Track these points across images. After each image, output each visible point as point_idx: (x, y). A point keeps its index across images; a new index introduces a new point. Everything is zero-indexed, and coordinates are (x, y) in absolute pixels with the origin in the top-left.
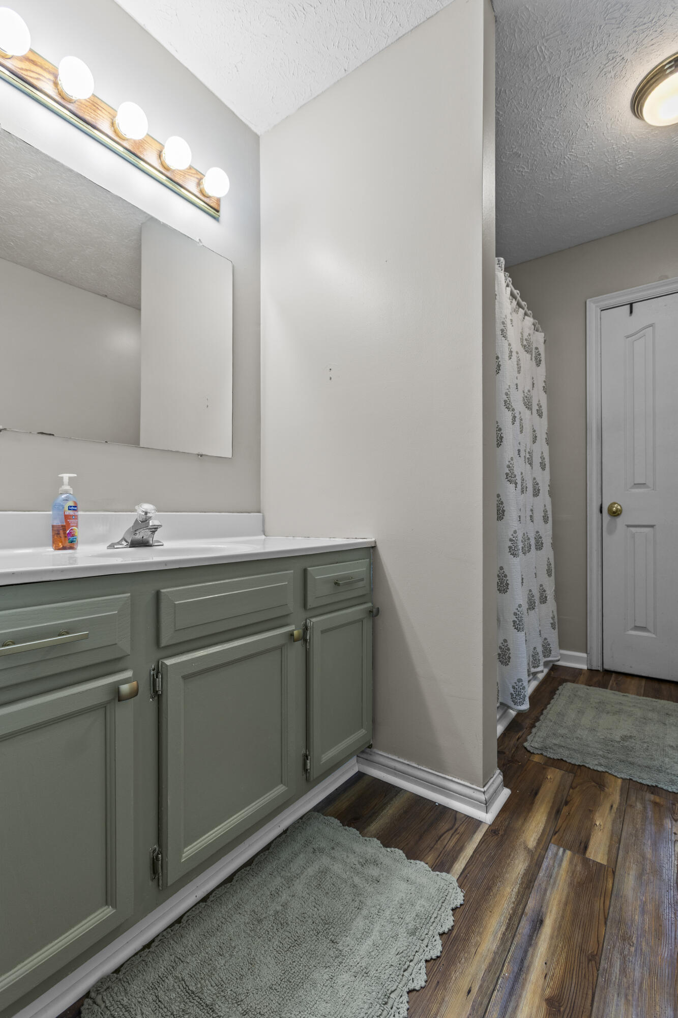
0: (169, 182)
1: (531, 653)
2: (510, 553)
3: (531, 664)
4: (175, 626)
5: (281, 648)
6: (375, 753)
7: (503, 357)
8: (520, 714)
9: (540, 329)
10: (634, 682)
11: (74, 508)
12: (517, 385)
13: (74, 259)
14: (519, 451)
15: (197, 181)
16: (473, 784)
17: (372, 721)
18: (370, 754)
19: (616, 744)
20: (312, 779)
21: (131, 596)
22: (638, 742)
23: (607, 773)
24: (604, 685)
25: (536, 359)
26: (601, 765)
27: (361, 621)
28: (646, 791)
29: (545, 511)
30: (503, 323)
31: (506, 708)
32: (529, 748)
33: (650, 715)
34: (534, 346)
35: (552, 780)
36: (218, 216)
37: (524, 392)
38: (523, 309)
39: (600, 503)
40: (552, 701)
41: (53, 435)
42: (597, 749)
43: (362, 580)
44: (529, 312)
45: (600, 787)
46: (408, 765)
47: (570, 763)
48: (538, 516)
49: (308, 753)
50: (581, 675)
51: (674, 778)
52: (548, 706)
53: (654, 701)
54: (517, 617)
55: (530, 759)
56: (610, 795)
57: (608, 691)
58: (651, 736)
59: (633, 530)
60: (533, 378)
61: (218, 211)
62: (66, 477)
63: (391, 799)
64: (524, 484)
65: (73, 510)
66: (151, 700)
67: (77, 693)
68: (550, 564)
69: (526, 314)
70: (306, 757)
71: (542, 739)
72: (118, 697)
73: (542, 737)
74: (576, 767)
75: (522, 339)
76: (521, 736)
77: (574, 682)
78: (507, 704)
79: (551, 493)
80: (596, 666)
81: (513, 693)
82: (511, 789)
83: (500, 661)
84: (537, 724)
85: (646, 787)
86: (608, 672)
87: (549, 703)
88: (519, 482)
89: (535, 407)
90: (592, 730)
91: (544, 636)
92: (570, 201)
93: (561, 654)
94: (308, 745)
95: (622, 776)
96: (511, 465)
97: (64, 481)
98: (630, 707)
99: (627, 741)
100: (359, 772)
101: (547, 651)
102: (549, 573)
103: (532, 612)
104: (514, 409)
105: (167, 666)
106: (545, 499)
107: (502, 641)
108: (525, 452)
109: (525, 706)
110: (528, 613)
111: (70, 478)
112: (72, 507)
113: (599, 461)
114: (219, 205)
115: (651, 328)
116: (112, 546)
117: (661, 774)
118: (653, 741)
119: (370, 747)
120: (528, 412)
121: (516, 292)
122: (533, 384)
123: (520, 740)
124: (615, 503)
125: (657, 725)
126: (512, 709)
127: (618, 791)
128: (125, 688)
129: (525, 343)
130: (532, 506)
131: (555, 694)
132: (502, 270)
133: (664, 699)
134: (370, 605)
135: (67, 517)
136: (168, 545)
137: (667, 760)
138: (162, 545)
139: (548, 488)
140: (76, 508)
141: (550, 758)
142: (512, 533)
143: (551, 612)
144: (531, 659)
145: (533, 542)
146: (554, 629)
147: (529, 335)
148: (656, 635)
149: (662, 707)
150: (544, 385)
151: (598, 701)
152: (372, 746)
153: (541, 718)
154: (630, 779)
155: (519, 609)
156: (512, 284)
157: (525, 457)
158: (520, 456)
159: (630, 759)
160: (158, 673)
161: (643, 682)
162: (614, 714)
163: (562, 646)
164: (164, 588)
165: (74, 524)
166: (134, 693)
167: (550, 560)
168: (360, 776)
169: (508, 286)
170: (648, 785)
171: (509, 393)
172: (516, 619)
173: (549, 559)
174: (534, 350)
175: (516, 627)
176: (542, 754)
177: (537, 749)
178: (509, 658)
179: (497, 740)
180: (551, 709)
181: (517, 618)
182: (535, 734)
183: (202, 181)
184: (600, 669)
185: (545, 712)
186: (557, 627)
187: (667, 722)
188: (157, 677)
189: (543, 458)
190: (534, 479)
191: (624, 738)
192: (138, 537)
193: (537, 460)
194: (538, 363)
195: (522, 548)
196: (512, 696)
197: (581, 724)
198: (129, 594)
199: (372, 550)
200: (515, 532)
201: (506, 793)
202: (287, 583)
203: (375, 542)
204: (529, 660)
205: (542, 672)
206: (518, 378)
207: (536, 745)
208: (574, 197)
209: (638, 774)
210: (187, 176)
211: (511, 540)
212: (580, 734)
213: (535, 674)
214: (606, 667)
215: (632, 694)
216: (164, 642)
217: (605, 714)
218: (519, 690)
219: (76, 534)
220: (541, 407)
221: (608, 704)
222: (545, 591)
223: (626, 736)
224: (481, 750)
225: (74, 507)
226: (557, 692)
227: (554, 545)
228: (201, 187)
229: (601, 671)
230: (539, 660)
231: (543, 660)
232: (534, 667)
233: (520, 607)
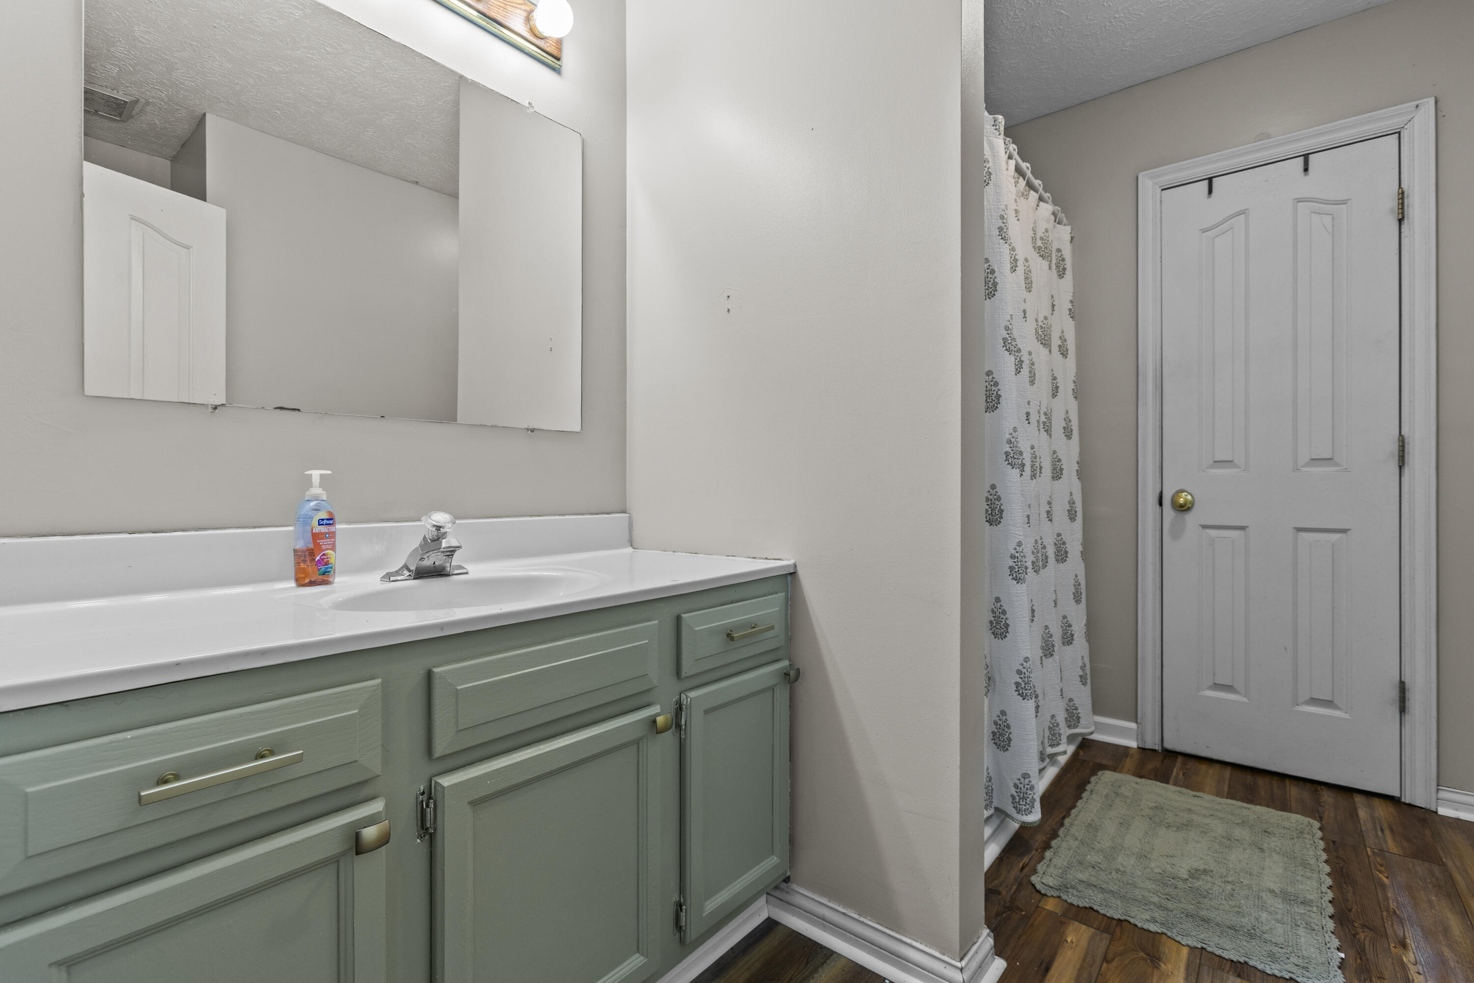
0: (481, 18)
1: (1047, 724)
2: (1011, 577)
3: (1046, 741)
4: (457, 723)
5: (637, 743)
6: (793, 890)
7: (1001, 271)
8: (1024, 827)
9: (1065, 220)
10: (1214, 771)
11: (330, 521)
12: (1024, 311)
13: (367, 131)
14: (1028, 414)
15: (525, 14)
16: (944, 954)
17: (790, 841)
18: (787, 892)
19: (1180, 884)
20: (688, 941)
21: (382, 682)
22: (1216, 882)
23: (1164, 936)
24: (1163, 777)
25: (1058, 267)
26: (1155, 921)
27: (772, 689)
28: (1228, 972)
29: (1072, 503)
30: (1002, 217)
31: (1003, 816)
32: (1038, 887)
33: (1238, 832)
34: (1055, 246)
35: (1074, 945)
36: (559, 67)
37: (1037, 321)
38: (1036, 191)
39: (1158, 491)
40: (1080, 803)
41: (299, 410)
42: (1149, 891)
43: (772, 628)
44: (1047, 195)
45: (1152, 961)
46: (844, 913)
47: (1104, 915)
48: (1060, 511)
49: (682, 900)
50: (1127, 756)
51: (1276, 949)
52: (1073, 811)
53: (1245, 808)
54: (1022, 676)
55: (1039, 905)
56: (1168, 975)
57: (1171, 787)
58: (1237, 871)
59: (1213, 533)
60: (1052, 297)
61: (558, 59)
62: (316, 474)
63: (816, 970)
64: (1037, 464)
65: (326, 524)
66: (419, 841)
67: (287, 846)
68: (1079, 585)
69: (1041, 199)
70: (679, 906)
71: (1060, 871)
72: (358, 847)
73: (1060, 868)
74: (1115, 922)
75: (1034, 239)
76: (1027, 864)
77: (1114, 769)
78: (1005, 810)
79: (1080, 475)
80: (1152, 742)
81: (1015, 794)
82: (1006, 960)
83: (995, 743)
84: (1054, 843)
85: (1229, 963)
86: (1171, 755)
87: (1074, 807)
88: (1028, 463)
89: (1056, 342)
90: (1143, 856)
91: (1068, 695)
92: (1111, 22)
93: (1096, 723)
94: (682, 888)
95: (1190, 943)
96: (1013, 440)
97: (313, 480)
98: (1204, 816)
99: (1198, 879)
100: (769, 919)
101: (1073, 718)
102: (1077, 599)
103: (1048, 661)
104: (1020, 350)
105: (443, 787)
106: (1071, 483)
107: (999, 713)
108: (1039, 413)
109: (1035, 816)
110: (1041, 664)
111: (321, 475)
112: (325, 521)
113: (1158, 424)
114: (560, 49)
115: (1243, 216)
116: (388, 577)
117: (1254, 942)
118: (1242, 880)
119: (787, 880)
120: (1044, 351)
121: (1025, 166)
122: (1053, 306)
123: (1026, 870)
124: (1182, 491)
125: (1248, 851)
126: (1013, 819)
127: (1182, 969)
128: (370, 833)
129: (1039, 243)
130: (1050, 497)
131: (1085, 790)
132: (1000, 134)
133: (1260, 805)
134: (786, 663)
135: (316, 536)
136: (477, 570)
137: (1264, 916)
138: (467, 573)
139: (1076, 467)
140: (331, 522)
141: (1072, 904)
142: (1014, 545)
143: (1081, 658)
144: (1047, 733)
145: (1051, 551)
146: (1084, 684)
147: (1047, 231)
148: (1249, 700)
149: (1258, 818)
150: (1071, 307)
151: (1154, 805)
152: (789, 880)
153: (1061, 832)
154: (1203, 948)
155: (1025, 664)
156: (1018, 153)
157: (1038, 421)
158: (1029, 423)
159: (1203, 913)
160: (430, 798)
161: (1227, 773)
162: (1178, 829)
163: (1097, 709)
164: (438, 666)
165: (328, 547)
166: (384, 840)
167: (1079, 578)
168: (770, 925)
169: (1010, 157)
170: (1232, 961)
171: (1010, 327)
172: (1020, 681)
173: (1076, 576)
174: (1054, 254)
175: (1021, 692)
176: (1059, 897)
177: (1051, 887)
178: (1010, 740)
179: (984, 875)
180: (1076, 816)
181: (1021, 678)
182: (1050, 860)
183: (532, 14)
184: (1158, 747)
185: (1067, 822)
186: (1089, 681)
187: (1265, 846)
188: (427, 806)
189: (1068, 420)
190: (1054, 452)
191: (1195, 874)
192: (427, 563)
193: (1058, 426)
194: (1061, 274)
195: (1033, 563)
196: (1013, 799)
197: (1125, 846)
198: (380, 680)
199: (789, 578)
200: (1019, 544)
201: (999, 965)
202: (647, 641)
203: (795, 566)
204: (1044, 736)
205: (1065, 753)
206: (1027, 301)
207: (1050, 881)
208: (1117, 16)
209: (1216, 939)
210: (509, 8)
211: (1013, 557)
212: (1122, 864)
213: (1052, 756)
214: (1168, 745)
215: (1208, 793)
216: (439, 750)
217: (1164, 829)
218: (1024, 790)
219: (332, 561)
220: (1065, 341)
221: (1168, 810)
222: (1070, 626)
223: (1197, 870)
224: (957, 902)
225: (327, 519)
226: (1089, 787)
227: (1085, 555)
228: (531, 23)
229: (1160, 751)
230: (1060, 735)
231: (1065, 732)
232: (1052, 746)
233: (1026, 662)
